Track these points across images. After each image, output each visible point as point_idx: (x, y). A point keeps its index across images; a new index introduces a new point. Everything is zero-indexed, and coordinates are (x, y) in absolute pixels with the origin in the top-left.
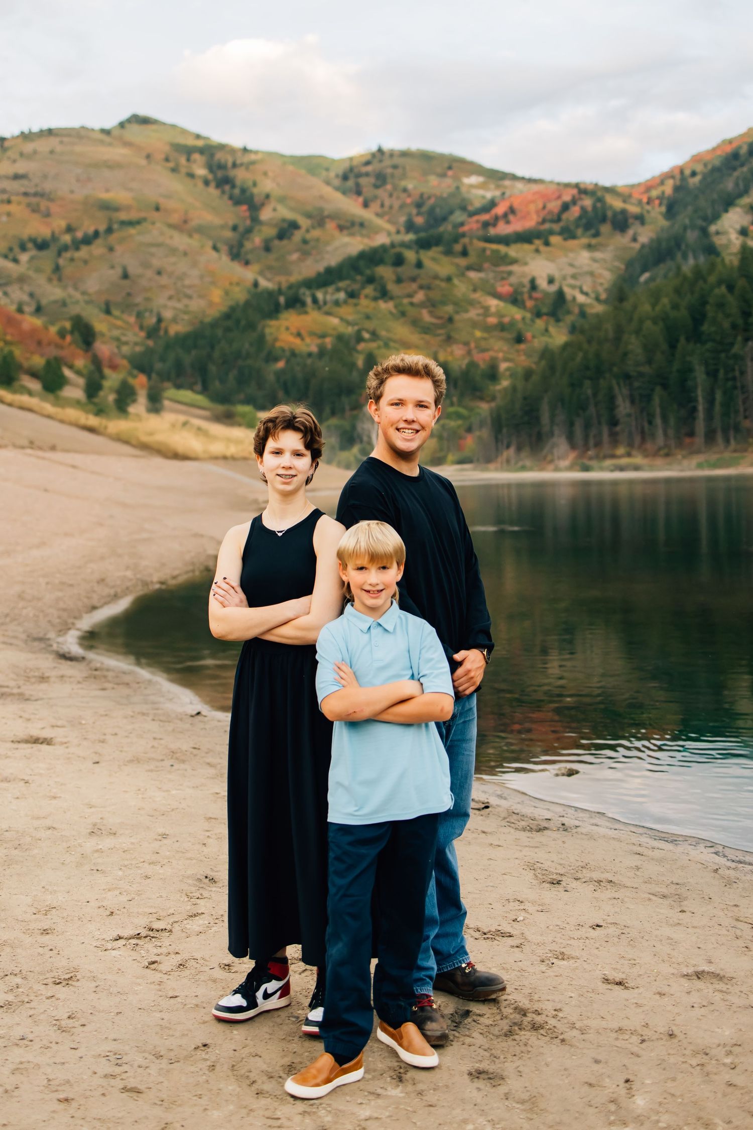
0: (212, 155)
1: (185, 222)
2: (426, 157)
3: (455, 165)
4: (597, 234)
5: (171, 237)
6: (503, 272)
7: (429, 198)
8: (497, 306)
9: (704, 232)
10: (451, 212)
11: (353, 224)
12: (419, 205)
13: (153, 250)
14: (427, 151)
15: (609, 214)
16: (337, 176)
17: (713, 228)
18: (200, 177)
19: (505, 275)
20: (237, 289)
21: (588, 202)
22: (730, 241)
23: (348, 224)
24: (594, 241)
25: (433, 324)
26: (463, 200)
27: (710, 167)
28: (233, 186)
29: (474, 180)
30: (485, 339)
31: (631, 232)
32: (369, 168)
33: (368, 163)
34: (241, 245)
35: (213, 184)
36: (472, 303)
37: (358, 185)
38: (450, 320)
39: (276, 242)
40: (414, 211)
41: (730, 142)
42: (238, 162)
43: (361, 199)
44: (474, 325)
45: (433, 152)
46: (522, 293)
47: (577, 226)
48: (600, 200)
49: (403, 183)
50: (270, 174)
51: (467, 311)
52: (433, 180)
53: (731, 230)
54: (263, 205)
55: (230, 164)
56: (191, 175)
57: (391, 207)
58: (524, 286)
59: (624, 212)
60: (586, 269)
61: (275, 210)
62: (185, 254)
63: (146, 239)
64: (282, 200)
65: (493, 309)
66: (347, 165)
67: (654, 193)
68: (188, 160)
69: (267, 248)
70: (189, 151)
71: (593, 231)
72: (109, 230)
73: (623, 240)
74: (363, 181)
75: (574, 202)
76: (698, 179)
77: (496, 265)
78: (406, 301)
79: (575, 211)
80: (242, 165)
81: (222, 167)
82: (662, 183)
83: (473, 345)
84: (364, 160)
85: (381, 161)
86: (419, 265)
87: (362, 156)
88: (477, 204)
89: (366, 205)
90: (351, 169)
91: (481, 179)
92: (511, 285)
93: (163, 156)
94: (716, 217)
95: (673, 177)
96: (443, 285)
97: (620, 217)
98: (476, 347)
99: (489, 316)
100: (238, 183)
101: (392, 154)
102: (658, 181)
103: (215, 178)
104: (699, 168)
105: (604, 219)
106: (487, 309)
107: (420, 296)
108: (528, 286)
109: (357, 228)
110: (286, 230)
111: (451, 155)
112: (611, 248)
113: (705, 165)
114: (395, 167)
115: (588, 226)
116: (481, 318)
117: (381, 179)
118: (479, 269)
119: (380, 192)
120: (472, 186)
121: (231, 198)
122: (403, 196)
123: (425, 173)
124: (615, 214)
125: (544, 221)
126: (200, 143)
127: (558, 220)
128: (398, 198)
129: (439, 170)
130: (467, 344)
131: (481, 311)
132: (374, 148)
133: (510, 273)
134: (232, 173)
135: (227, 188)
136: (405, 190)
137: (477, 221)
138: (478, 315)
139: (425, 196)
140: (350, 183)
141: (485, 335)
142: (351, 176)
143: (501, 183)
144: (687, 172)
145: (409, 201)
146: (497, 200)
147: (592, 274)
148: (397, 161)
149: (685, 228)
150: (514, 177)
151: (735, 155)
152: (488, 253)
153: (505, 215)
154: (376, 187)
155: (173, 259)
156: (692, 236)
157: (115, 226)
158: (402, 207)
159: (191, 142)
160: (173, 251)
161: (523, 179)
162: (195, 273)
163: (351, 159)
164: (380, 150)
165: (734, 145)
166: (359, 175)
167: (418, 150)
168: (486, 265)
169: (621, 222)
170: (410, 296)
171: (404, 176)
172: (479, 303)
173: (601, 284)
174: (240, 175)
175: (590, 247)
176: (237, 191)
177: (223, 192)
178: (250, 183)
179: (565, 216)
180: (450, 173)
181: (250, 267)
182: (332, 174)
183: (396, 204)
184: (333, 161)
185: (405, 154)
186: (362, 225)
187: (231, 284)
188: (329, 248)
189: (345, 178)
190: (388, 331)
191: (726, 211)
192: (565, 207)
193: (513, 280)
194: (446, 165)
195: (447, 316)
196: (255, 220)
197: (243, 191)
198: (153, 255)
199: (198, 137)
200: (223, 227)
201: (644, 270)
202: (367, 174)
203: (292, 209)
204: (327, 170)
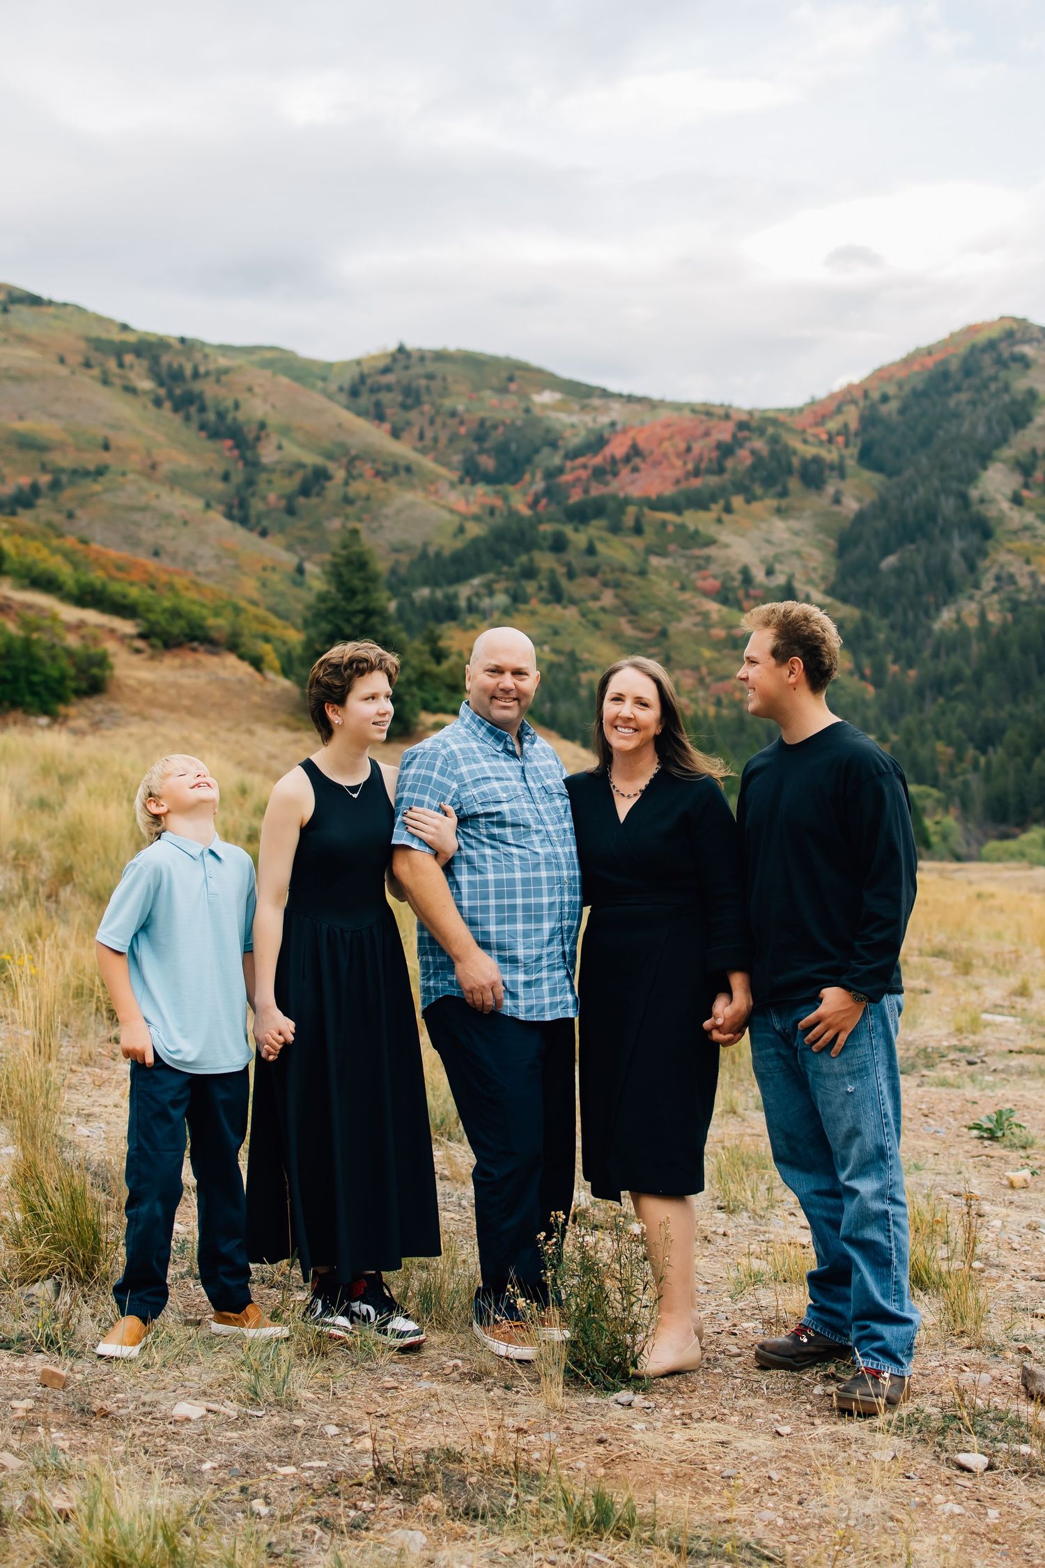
0: (155, 360)
1: (154, 467)
2: (474, 363)
3: (517, 373)
4: (784, 494)
5: (158, 496)
6: (697, 557)
7: (495, 427)
8: (719, 611)
9: (964, 498)
10: (537, 451)
11: (396, 470)
12: (480, 438)
13: (137, 516)
14: (473, 353)
15: (796, 462)
16: (341, 389)
17: (974, 494)
18: (145, 393)
19: (702, 562)
20: (276, 577)
21: (759, 444)
22: (1001, 511)
23: (389, 469)
24: (784, 503)
25: (641, 640)
26: (548, 431)
27: (907, 389)
28: (202, 409)
29: (546, 397)
30: (718, 661)
31: (830, 490)
32: (390, 378)
33: (386, 370)
34: (243, 504)
35: (168, 405)
36: (682, 607)
37: (378, 405)
38: (664, 634)
39: (302, 500)
40: (475, 447)
41: (929, 351)
42: (202, 370)
43: (387, 426)
44: (697, 640)
45: (481, 354)
46: (733, 589)
47: (753, 480)
48: (775, 440)
49: (448, 403)
50: (257, 390)
51: (679, 620)
52: (490, 398)
53: (999, 497)
54: (258, 439)
55: (188, 371)
56: (130, 390)
57: (436, 440)
58: (733, 579)
59: (817, 460)
60: (788, 547)
61: (280, 447)
62: (185, 523)
63: (122, 498)
64: (286, 431)
65: (715, 617)
66: (355, 371)
67: (832, 425)
68: (121, 365)
69: (291, 511)
70: (119, 351)
71: (778, 488)
72: (56, 485)
73: (821, 501)
74: (385, 397)
75: (737, 442)
76: (893, 406)
77: (685, 547)
78: (593, 605)
79: (744, 457)
80: (207, 374)
81: (177, 375)
82: (839, 410)
83: (704, 670)
84: (381, 364)
85: (406, 368)
86: (591, 550)
87: (374, 358)
88: (574, 441)
89: (396, 434)
90: (363, 378)
91: (557, 396)
92: (715, 577)
93: (80, 359)
94: (972, 478)
95: (854, 402)
96: (637, 581)
97: (813, 467)
98: (710, 674)
99: (713, 626)
100: (209, 402)
101: (422, 357)
102: (833, 406)
103: (170, 395)
104: (891, 390)
105: (789, 470)
106: (705, 615)
107: (608, 598)
108: (739, 577)
109: (403, 474)
110: (314, 481)
111: (508, 358)
112: (808, 513)
113: (900, 386)
114: (430, 377)
115: (769, 481)
116: (701, 629)
117: (411, 397)
118: (663, 553)
119: (413, 415)
120: (545, 407)
121: (203, 427)
122: (452, 422)
123: (477, 388)
124: (805, 464)
125: (696, 473)
126: (130, 338)
127: (721, 470)
128: (444, 425)
129: (495, 382)
130: (696, 668)
131: (698, 619)
132: (392, 346)
133: (708, 559)
134: (197, 386)
135: (193, 410)
136: (453, 414)
137: (585, 467)
138: (696, 625)
139: (488, 424)
140: (365, 400)
141: (716, 655)
142: (364, 390)
143: (586, 401)
144: (875, 395)
145: (463, 430)
146: (606, 434)
147: (798, 554)
148: (430, 367)
149: (937, 494)
150: (605, 394)
151: (945, 375)
152: (670, 529)
153: (627, 459)
154: (405, 407)
155: (170, 532)
156: (948, 506)
157: (64, 478)
158: (452, 440)
159: (117, 336)
160: (167, 517)
161: (620, 396)
162: (207, 552)
163: (358, 363)
164: (401, 349)
165: (938, 356)
166: (375, 390)
167: (459, 351)
168: (672, 547)
169: (813, 475)
170: (596, 598)
171: (445, 392)
172: (693, 607)
173: (815, 569)
174: (208, 389)
175: (779, 511)
176: (211, 416)
177: (187, 418)
178: (229, 403)
179: (729, 463)
180: (513, 387)
181: (269, 538)
182: (333, 387)
183: (444, 437)
184: (330, 366)
185: (441, 356)
186: (408, 469)
187: (264, 569)
188: (388, 511)
189: (354, 393)
190: (590, 652)
191: (985, 468)
192: (726, 450)
193: (714, 569)
194: (504, 374)
195: (658, 628)
196: (254, 465)
197: (221, 415)
198: (138, 524)
199: (125, 327)
200: (208, 474)
201: (886, 552)
202: (389, 388)
203: (302, 446)
204: (324, 379)
